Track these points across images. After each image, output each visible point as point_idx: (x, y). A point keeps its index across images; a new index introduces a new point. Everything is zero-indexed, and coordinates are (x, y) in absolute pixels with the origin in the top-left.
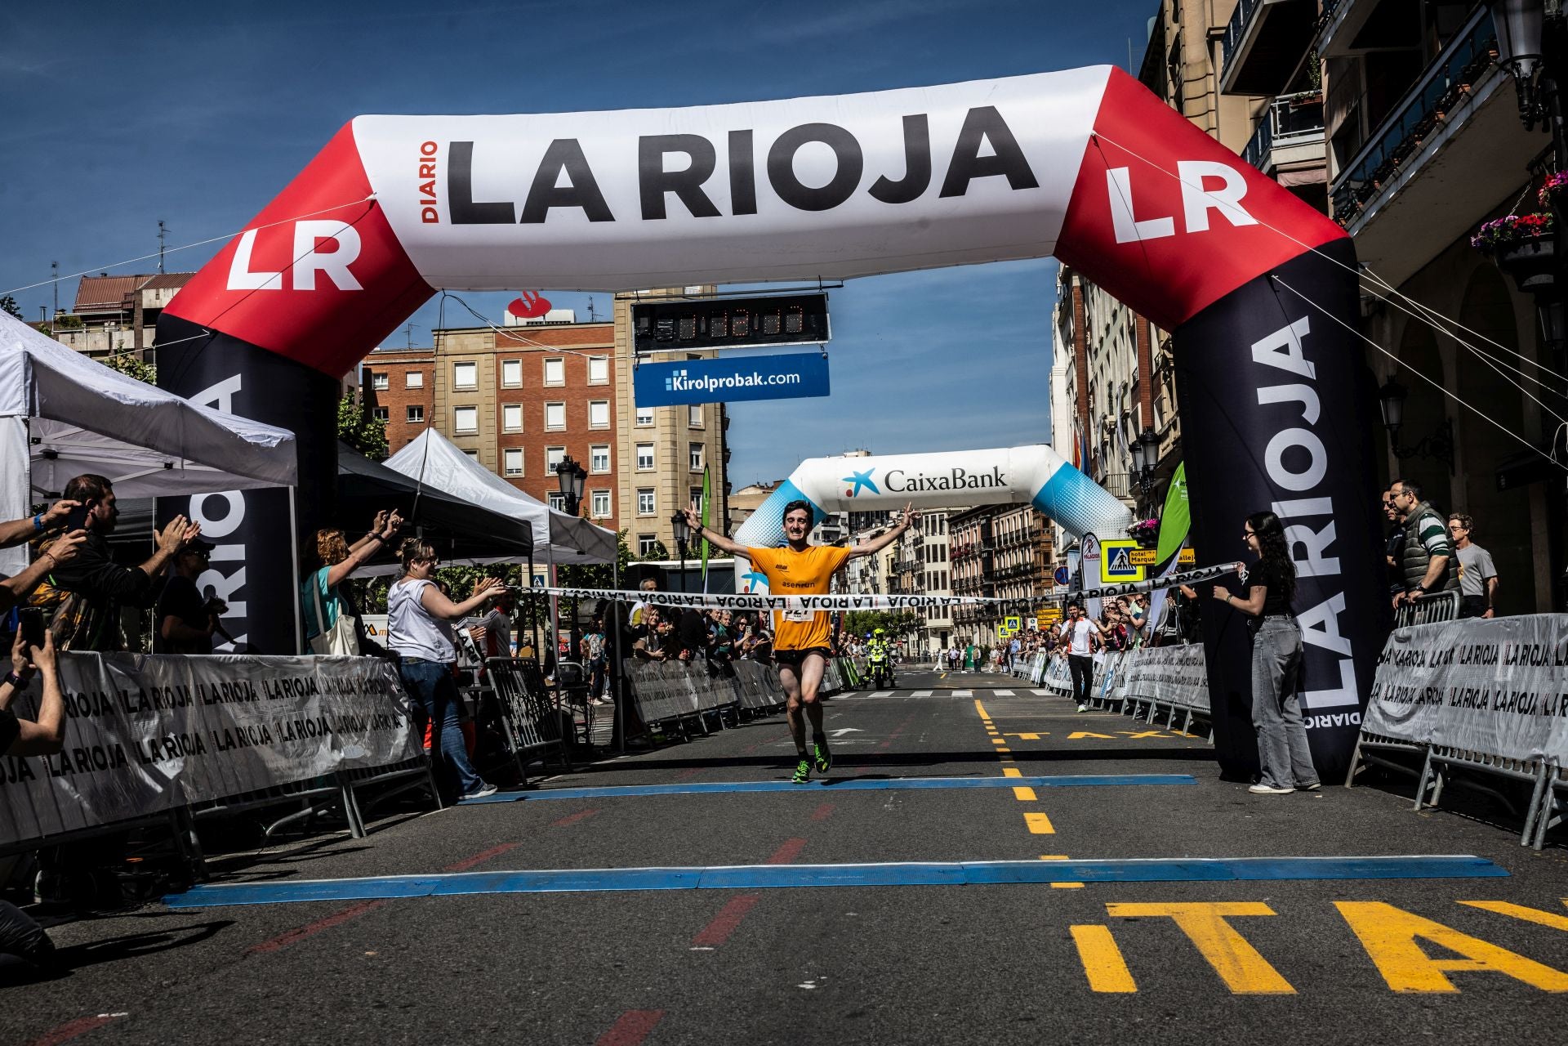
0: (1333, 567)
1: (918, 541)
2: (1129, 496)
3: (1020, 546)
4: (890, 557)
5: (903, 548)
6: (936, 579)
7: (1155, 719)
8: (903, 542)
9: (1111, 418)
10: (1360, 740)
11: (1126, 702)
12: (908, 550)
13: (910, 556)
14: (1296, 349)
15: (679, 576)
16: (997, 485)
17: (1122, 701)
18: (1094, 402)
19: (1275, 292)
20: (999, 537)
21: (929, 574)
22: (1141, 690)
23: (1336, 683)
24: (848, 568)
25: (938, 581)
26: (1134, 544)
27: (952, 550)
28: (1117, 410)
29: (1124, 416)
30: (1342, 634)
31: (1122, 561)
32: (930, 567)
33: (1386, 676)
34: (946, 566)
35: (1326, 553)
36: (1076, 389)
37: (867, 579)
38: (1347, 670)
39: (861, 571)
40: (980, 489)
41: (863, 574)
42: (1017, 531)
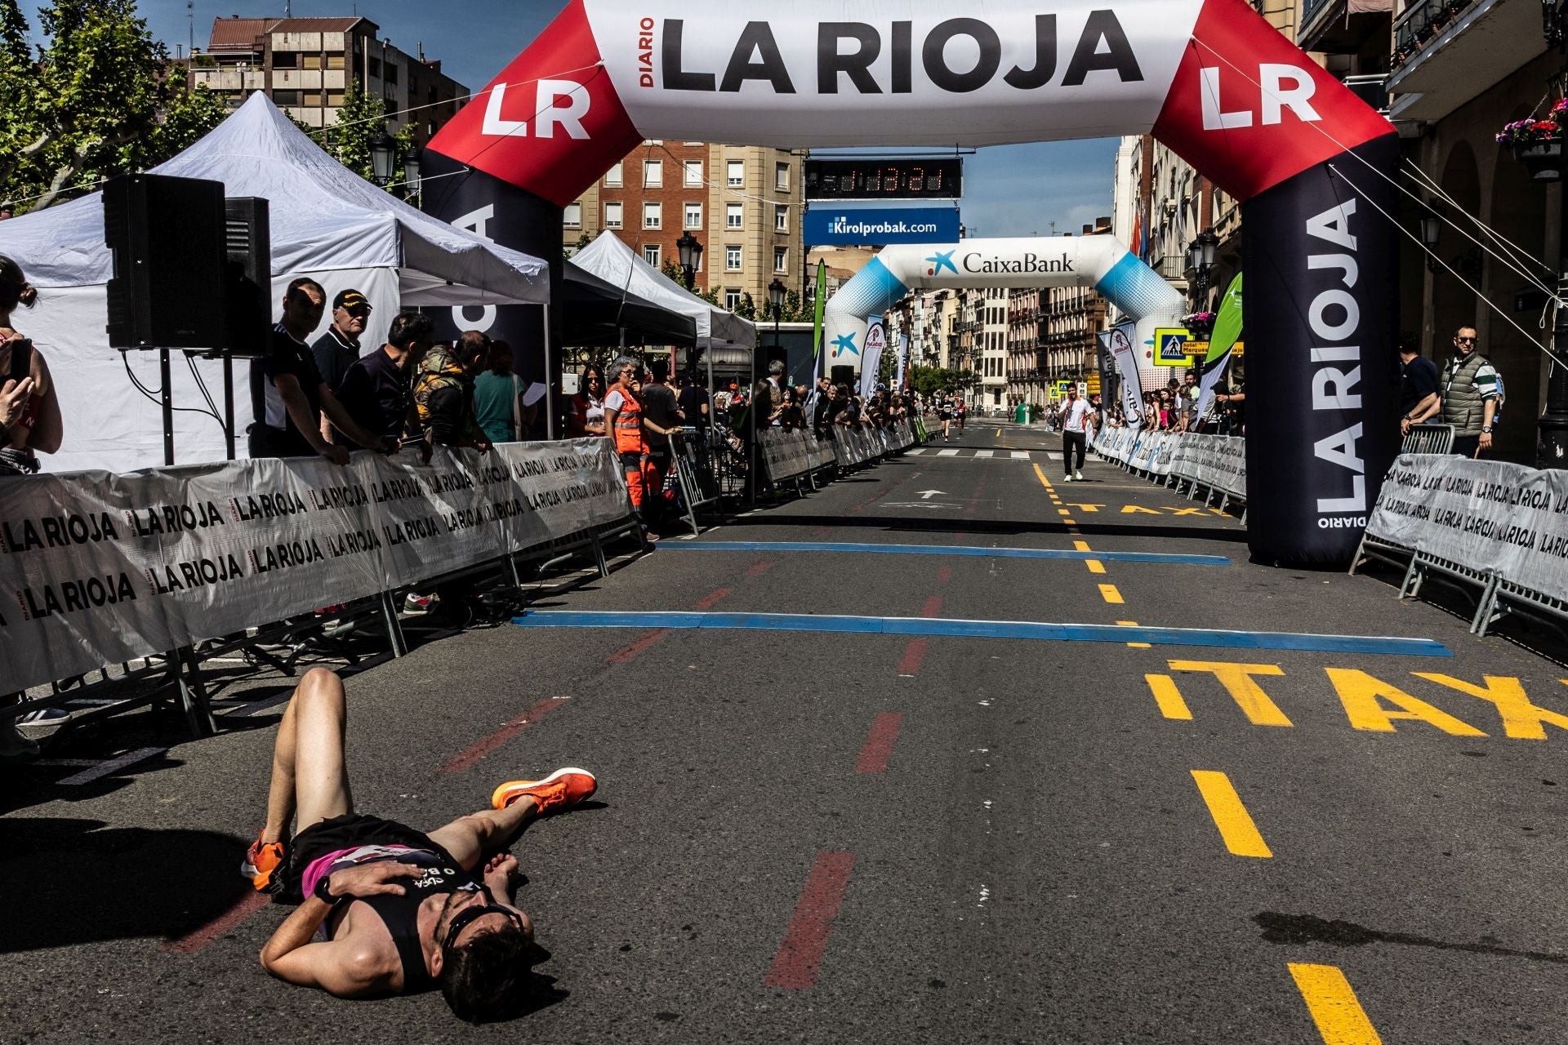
0: (1355, 402)
1: (979, 304)
2: (1183, 277)
3: (1075, 314)
4: (952, 317)
5: (964, 309)
6: (994, 340)
7: (1196, 497)
8: (966, 303)
9: (1171, 202)
10: (1364, 539)
11: (1169, 478)
12: (969, 311)
13: (971, 317)
14: (1343, 226)
15: (774, 337)
16: (1065, 270)
17: (1166, 476)
18: (1157, 185)
19: (1330, 177)
20: (1056, 303)
21: (987, 335)
22: (1185, 469)
23: (1349, 493)
24: (913, 325)
25: (995, 341)
26: (1185, 332)
27: (1011, 314)
28: (1178, 195)
29: (1185, 202)
30: (1358, 455)
31: (1174, 347)
32: (989, 329)
33: (1390, 490)
34: (1003, 328)
35: (1351, 391)
36: (1140, 171)
37: (930, 336)
38: (1359, 483)
39: (925, 328)
40: (1049, 273)
41: (927, 331)
42: (1073, 299)
